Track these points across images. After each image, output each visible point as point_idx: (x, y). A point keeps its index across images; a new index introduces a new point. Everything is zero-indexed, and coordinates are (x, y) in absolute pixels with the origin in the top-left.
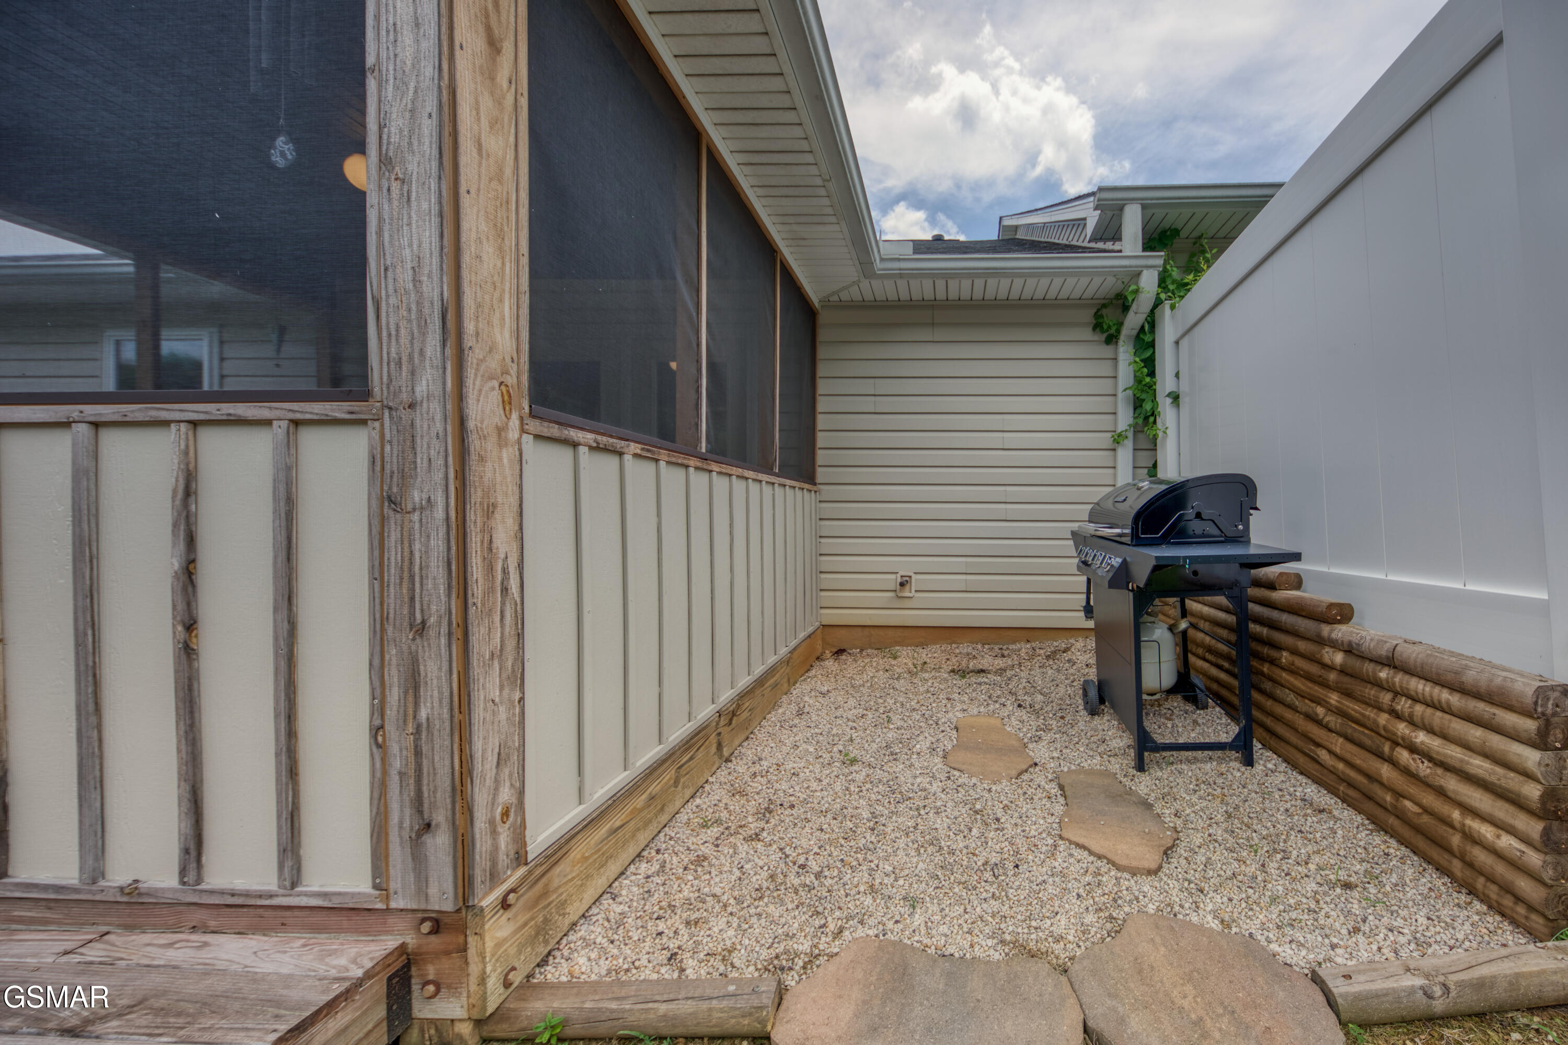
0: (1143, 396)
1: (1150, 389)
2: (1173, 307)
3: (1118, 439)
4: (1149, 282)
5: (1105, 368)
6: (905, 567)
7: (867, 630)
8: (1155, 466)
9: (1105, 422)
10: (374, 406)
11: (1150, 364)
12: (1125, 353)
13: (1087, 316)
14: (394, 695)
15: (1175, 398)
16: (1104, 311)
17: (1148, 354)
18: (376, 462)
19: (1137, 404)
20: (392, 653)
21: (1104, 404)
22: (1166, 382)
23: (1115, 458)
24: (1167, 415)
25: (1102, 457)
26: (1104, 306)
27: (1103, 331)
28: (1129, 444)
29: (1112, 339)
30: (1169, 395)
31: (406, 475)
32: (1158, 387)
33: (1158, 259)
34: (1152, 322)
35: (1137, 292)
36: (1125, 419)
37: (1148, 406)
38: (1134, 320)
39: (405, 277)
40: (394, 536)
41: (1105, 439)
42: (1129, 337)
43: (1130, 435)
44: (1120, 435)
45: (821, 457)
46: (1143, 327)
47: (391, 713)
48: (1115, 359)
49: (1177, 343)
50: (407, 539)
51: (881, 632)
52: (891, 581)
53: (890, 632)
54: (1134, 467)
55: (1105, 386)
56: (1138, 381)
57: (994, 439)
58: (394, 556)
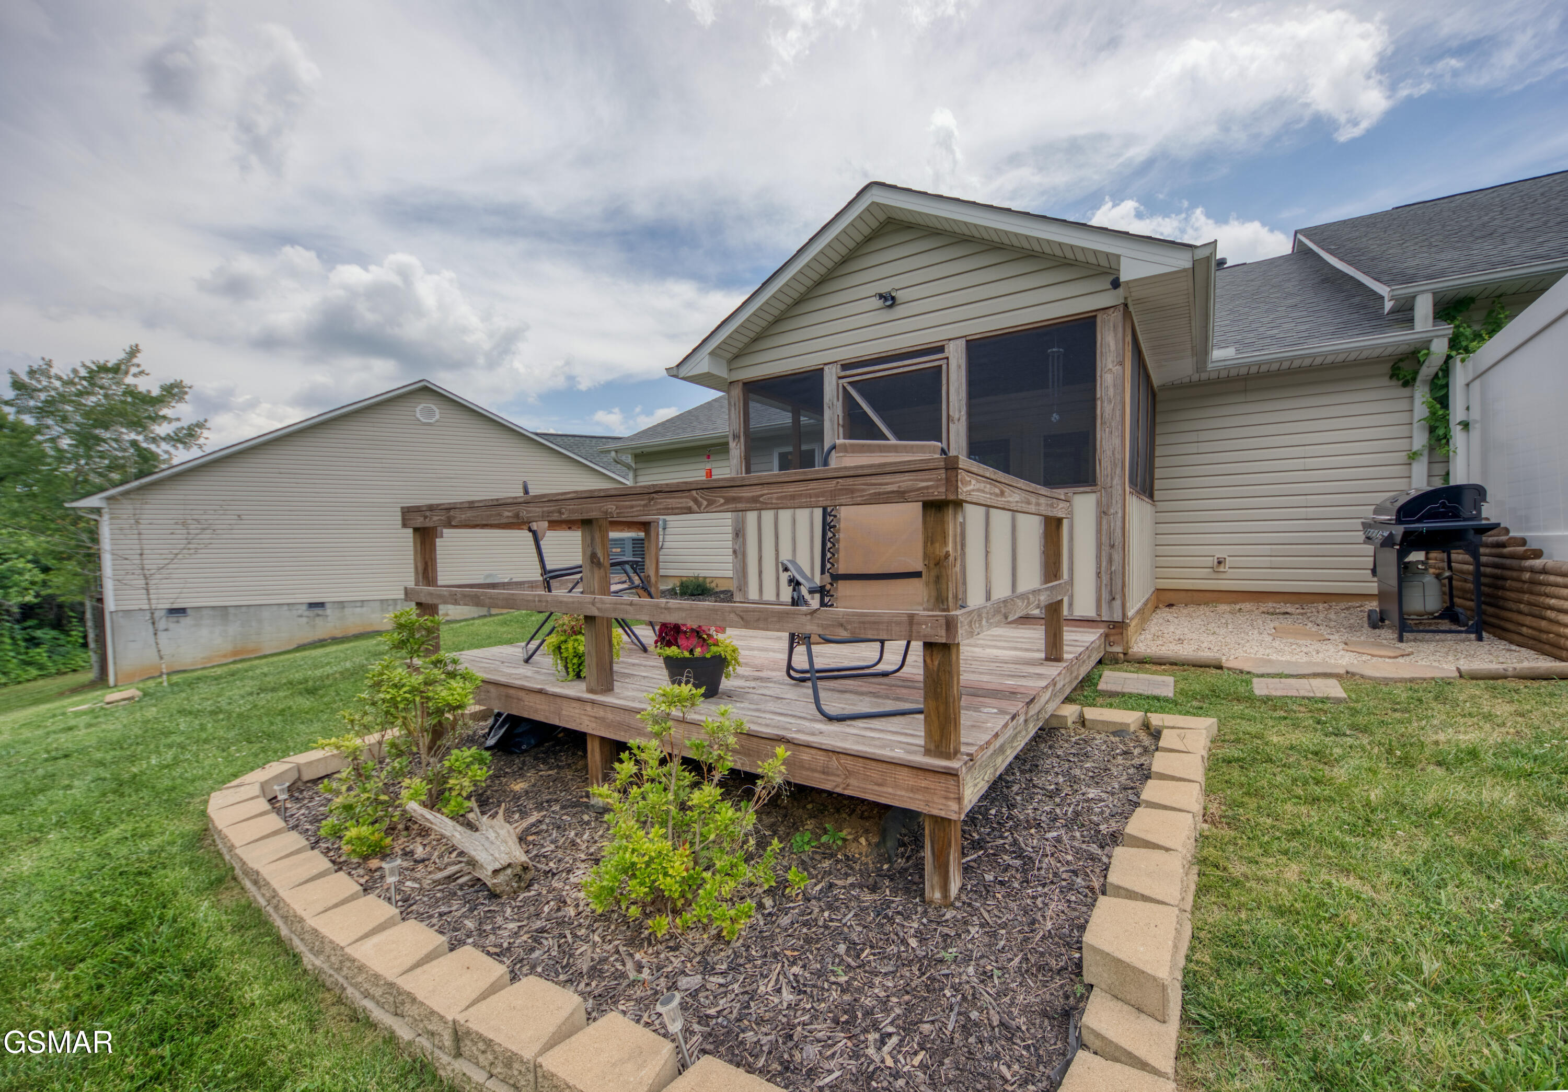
0: (1437, 424)
1: (1445, 420)
2: (1463, 361)
3: (1413, 456)
4: (1440, 347)
5: (1403, 405)
6: (1220, 552)
7: (1189, 594)
8: (1448, 474)
9: (1403, 444)
10: (1099, 488)
11: (1444, 401)
12: (1421, 396)
13: (1386, 368)
14: (1104, 564)
15: (1466, 425)
16: (1401, 364)
17: (1443, 392)
18: (1099, 503)
19: (1432, 430)
20: (1104, 553)
21: (1403, 431)
22: (1457, 413)
23: (1410, 470)
24: (1458, 437)
25: (1400, 470)
26: (1401, 360)
27: (1398, 379)
28: (1425, 460)
29: (1408, 383)
30: (1460, 423)
31: (1109, 506)
32: (1451, 417)
33: (1448, 329)
34: (1446, 369)
35: (1427, 355)
36: (1420, 440)
37: (1441, 432)
38: (1428, 370)
39: (1109, 453)
40: (1104, 522)
41: (1402, 457)
42: (1424, 382)
43: (1426, 453)
44: (1415, 453)
45: (1157, 484)
46: (1437, 374)
47: (1103, 569)
48: (1412, 397)
49: (1468, 385)
50: (1109, 523)
51: (1201, 594)
52: (1210, 561)
53: (1208, 594)
54: (1429, 476)
55: (1403, 417)
56: (1433, 413)
57: (1299, 464)
58: (1105, 527)
